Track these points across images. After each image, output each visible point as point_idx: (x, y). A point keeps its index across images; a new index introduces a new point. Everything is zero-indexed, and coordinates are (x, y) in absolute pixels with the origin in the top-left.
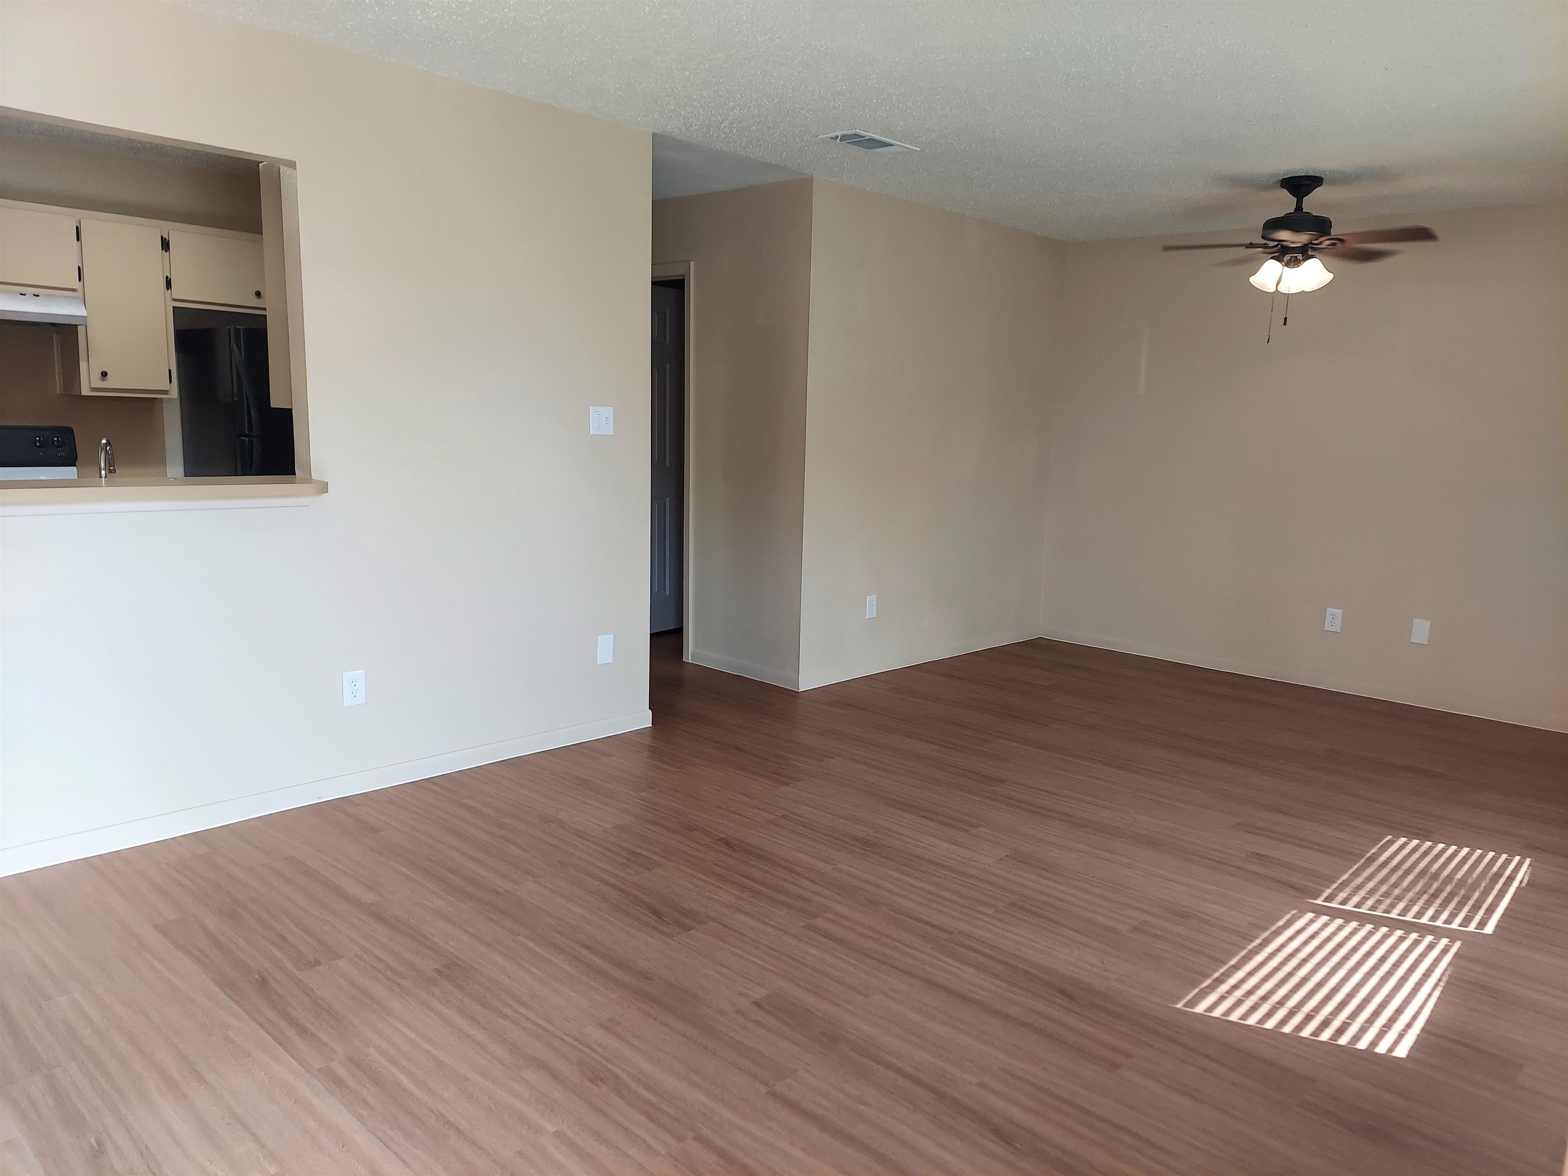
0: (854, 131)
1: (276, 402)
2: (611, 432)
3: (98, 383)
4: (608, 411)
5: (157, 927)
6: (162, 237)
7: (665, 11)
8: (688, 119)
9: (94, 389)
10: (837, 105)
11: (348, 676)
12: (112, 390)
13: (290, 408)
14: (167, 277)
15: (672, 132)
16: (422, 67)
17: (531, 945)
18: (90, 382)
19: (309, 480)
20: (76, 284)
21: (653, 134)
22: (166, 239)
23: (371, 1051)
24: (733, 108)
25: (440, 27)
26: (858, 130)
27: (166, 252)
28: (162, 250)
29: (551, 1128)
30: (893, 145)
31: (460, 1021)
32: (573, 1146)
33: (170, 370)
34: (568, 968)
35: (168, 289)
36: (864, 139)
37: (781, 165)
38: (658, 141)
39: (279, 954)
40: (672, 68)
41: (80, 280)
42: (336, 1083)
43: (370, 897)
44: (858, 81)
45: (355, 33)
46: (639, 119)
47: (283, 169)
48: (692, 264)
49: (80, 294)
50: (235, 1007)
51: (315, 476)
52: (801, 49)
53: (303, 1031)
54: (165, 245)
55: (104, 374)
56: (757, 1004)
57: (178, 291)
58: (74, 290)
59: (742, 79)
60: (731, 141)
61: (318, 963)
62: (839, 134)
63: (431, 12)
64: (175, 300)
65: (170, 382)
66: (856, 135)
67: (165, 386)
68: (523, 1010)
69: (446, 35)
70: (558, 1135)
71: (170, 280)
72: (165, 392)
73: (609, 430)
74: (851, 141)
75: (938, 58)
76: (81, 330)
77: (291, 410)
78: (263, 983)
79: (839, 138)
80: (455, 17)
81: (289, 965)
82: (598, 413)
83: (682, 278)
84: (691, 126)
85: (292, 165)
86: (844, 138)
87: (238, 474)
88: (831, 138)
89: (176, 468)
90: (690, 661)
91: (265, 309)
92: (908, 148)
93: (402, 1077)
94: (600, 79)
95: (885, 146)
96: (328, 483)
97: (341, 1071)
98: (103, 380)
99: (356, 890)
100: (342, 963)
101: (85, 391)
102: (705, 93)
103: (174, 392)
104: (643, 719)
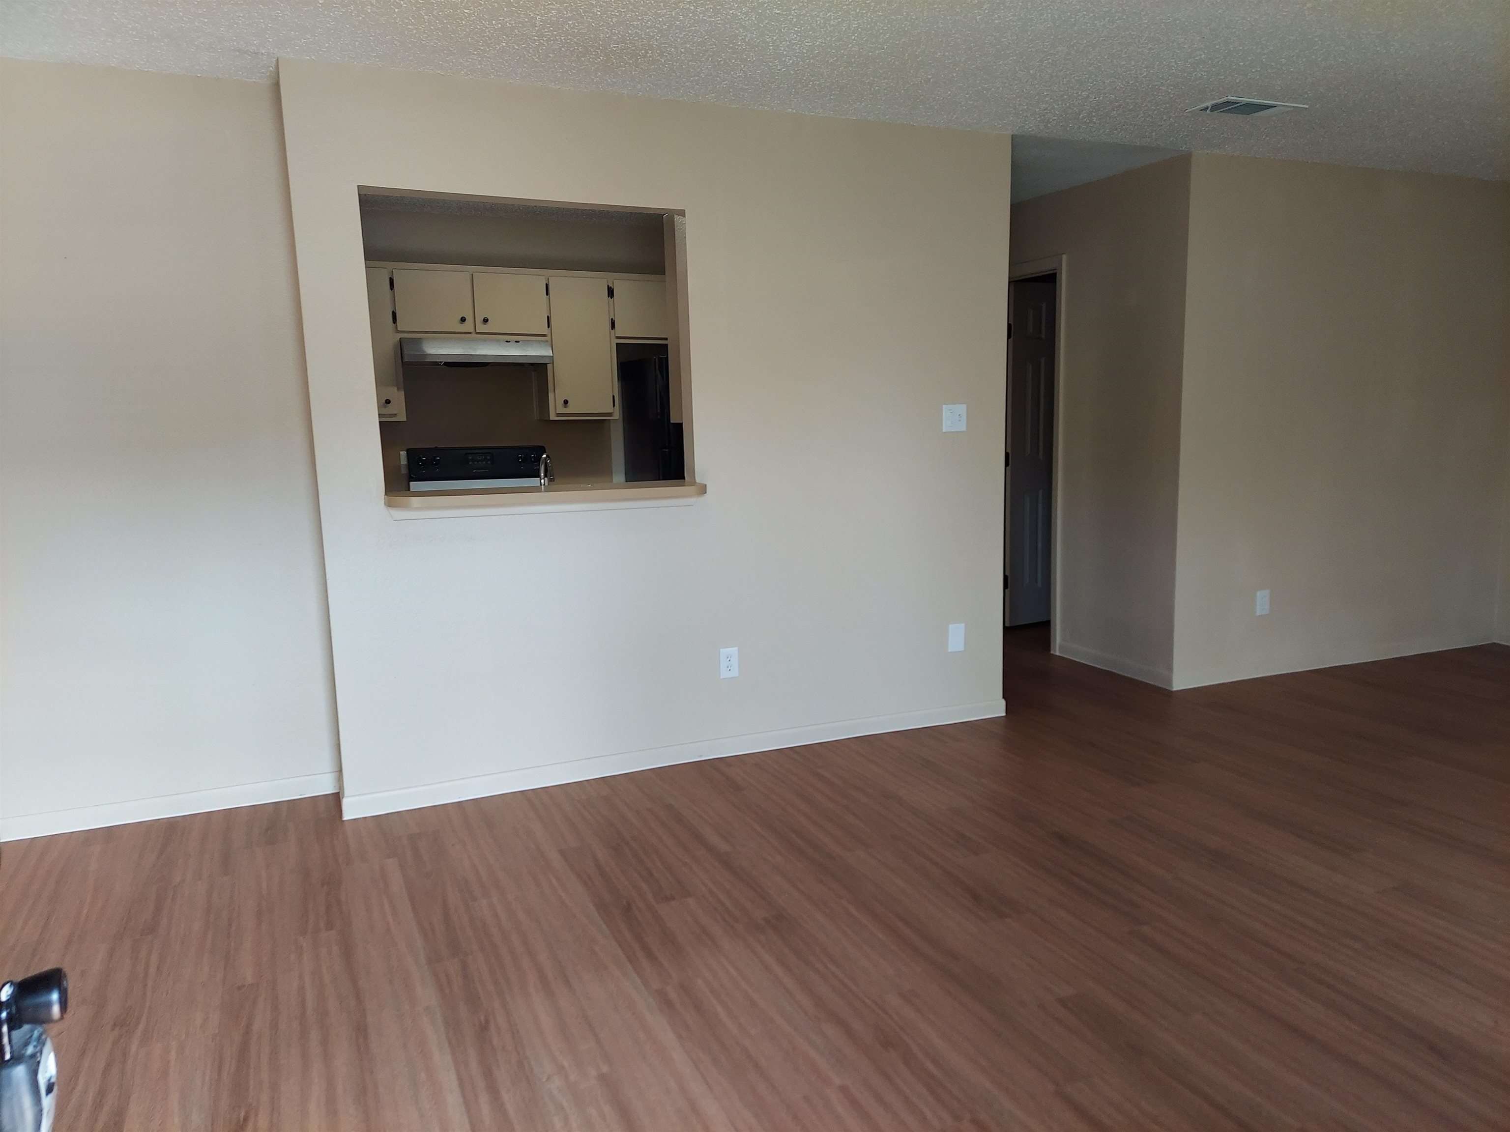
0: (1225, 99)
1: (674, 420)
2: (964, 429)
3: (561, 410)
4: (962, 409)
5: (563, 853)
6: (608, 286)
7: (996, 16)
8: (1044, 116)
9: (558, 415)
10: (1200, 75)
11: (724, 652)
12: (574, 415)
13: (681, 422)
14: (612, 319)
15: (1031, 131)
16: (791, 110)
17: (853, 911)
18: (555, 410)
19: (693, 483)
20: (544, 330)
21: (1012, 136)
22: (611, 287)
23: (700, 982)
24: (1088, 97)
25: (798, 72)
26: (1229, 97)
27: (611, 298)
28: (609, 297)
29: (837, 1081)
30: (1275, 107)
31: (778, 969)
32: (854, 1103)
33: (614, 397)
34: (881, 936)
35: (612, 329)
36: (1239, 104)
37: (1153, 146)
38: (1018, 143)
39: (644, 886)
40: (1015, 69)
41: (549, 327)
42: (666, 1004)
43: (724, 847)
44: (1217, 47)
45: (731, 90)
46: (996, 124)
47: (676, 218)
48: (1064, 257)
49: (548, 338)
50: (604, 926)
51: (698, 480)
52: (1146, 26)
53: (650, 956)
54: (611, 292)
55: (566, 402)
56: (1062, 1002)
57: (620, 331)
58: (544, 335)
59: (1090, 67)
60: (1093, 130)
61: (672, 898)
62: (1209, 104)
63: (787, 60)
64: (618, 338)
65: (614, 406)
66: (1228, 103)
67: (609, 410)
68: (833, 968)
69: (804, 78)
70: (843, 1089)
71: (614, 321)
72: (610, 414)
73: (962, 427)
74: (1224, 109)
75: (1305, 8)
76: (549, 367)
77: (681, 424)
78: (627, 909)
79: (1209, 109)
80: (808, 61)
81: (650, 896)
82: (951, 411)
83: (1054, 272)
84: (1048, 122)
85: (682, 213)
86: (1215, 108)
87: (661, 478)
88: (1201, 110)
89: (619, 477)
90: (1058, 654)
91: (666, 339)
92: (1293, 107)
93: (720, 1009)
94: (949, 92)
95: (1266, 109)
96: (706, 485)
97: (673, 995)
98: (565, 407)
99: (714, 839)
100: (691, 901)
101: (553, 417)
102: (1055, 88)
103: (617, 414)
104: (997, 708)
